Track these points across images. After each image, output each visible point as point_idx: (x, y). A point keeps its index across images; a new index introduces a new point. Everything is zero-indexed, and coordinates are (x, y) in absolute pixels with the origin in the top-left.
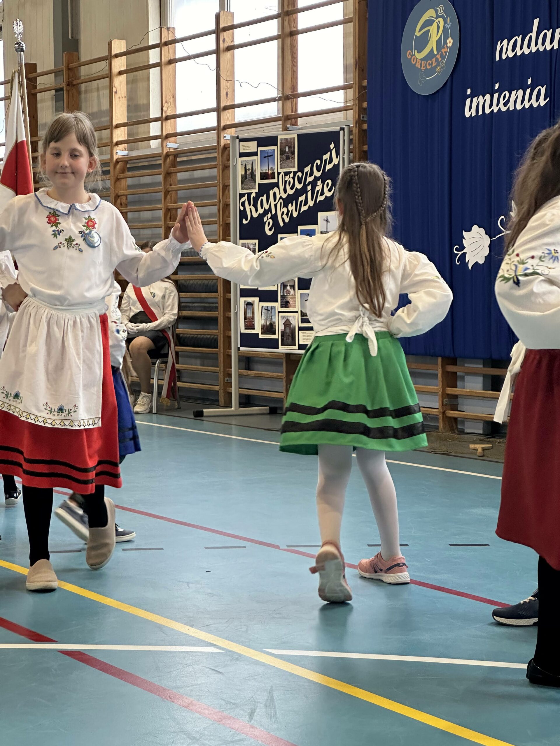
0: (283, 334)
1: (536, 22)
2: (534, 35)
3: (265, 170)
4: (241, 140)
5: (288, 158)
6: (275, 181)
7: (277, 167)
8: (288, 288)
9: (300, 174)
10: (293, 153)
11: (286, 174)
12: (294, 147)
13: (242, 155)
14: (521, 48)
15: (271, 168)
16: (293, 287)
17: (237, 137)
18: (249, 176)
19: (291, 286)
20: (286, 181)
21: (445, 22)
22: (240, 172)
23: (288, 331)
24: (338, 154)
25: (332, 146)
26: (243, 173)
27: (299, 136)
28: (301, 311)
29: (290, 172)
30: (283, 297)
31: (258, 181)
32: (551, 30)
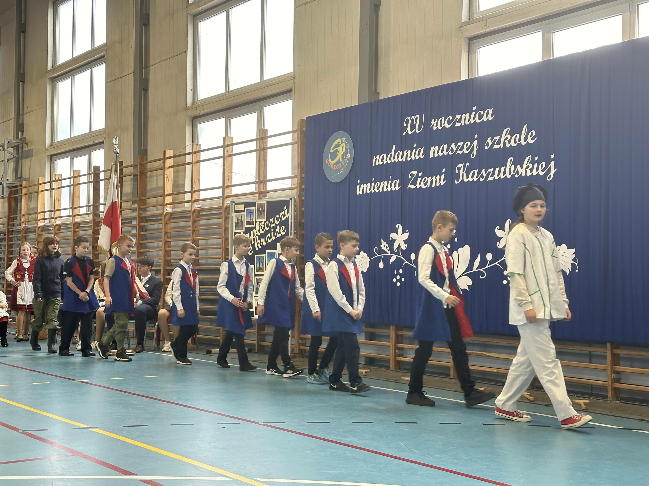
1: (394, 147)
2: (393, 153)
3: (249, 220)
4: (236, 204)
5: (261, 214)
6: (254, 226)
7: (255, 218)
8: (260, 284)
9: (268, 222)
10: (264, 211)
11: (260, 222)
12: (265, 208)
13: (236, 212)
14: (386, 160)
15: (252, 219)
17: (234, 202)
18: (240, 223)
20: (260, 226)
21: (346, 146)
22: (235, 220)
24: (288, 212)
25: (285, 208)
26: (237, 221)
27: (267, 202)
29: (262, 221)
30: (257, 289)
31: (245, 225)
32: (402, 151)
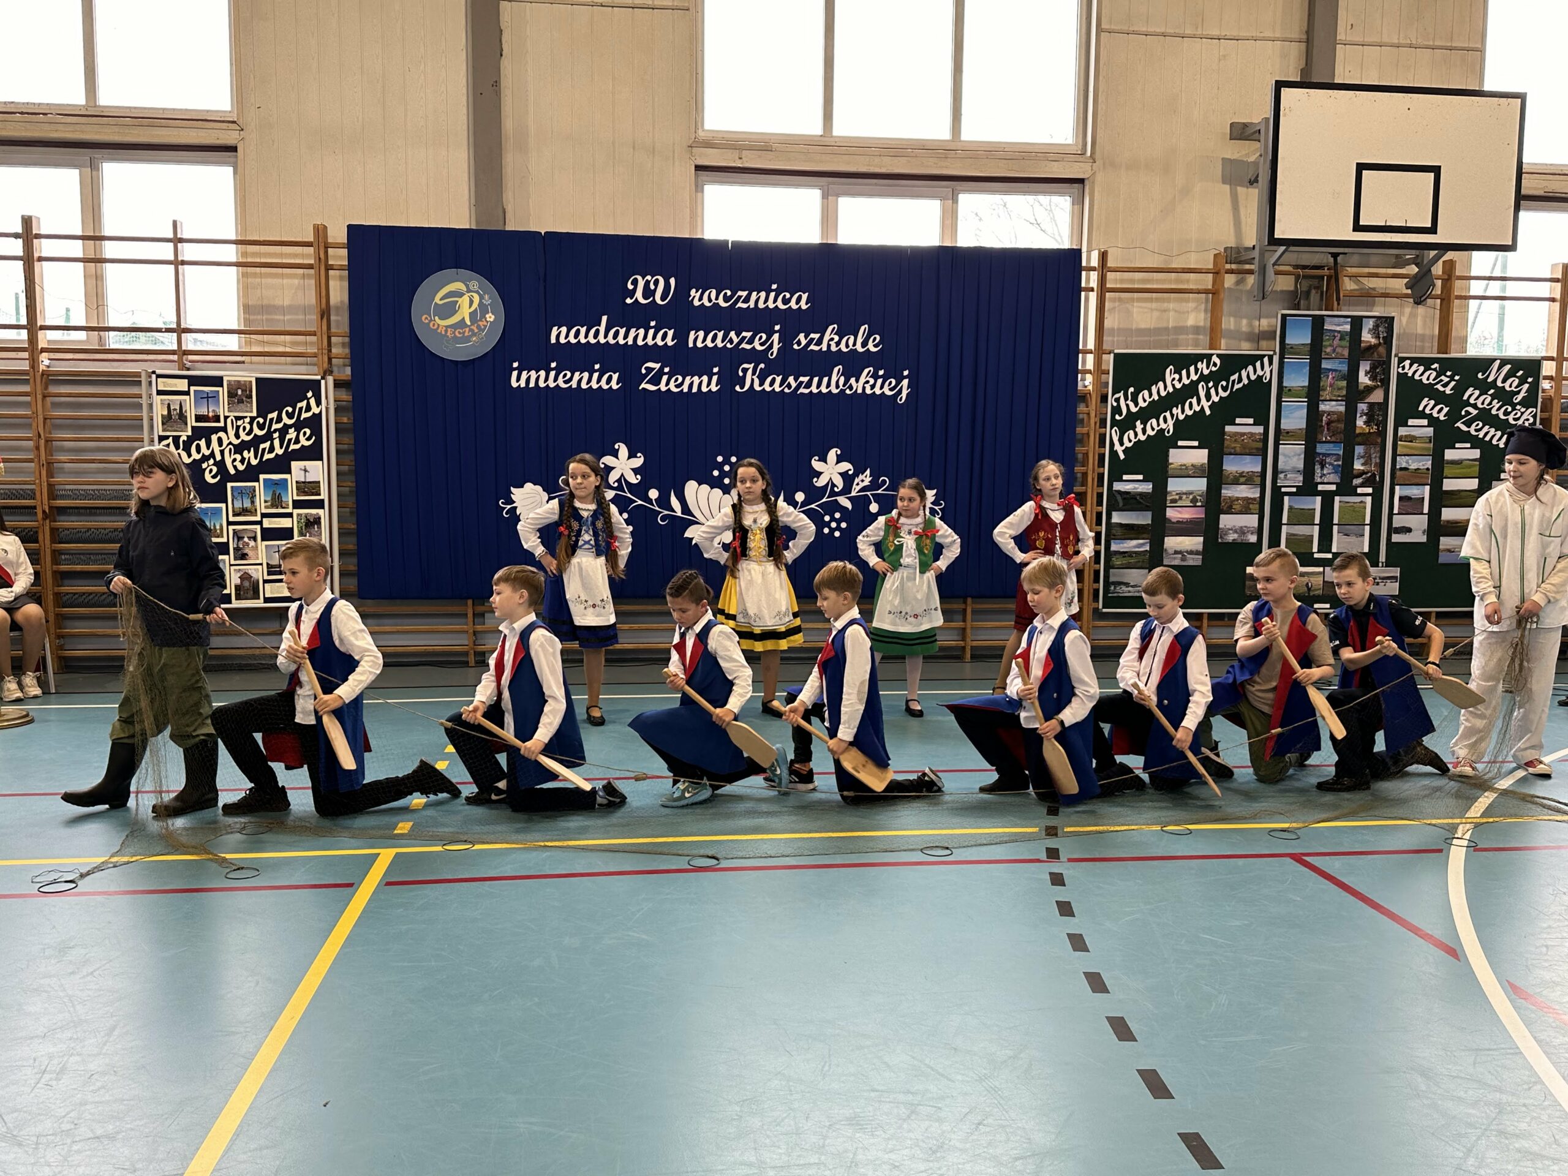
0: (237, 588)
1: (604, 318)
2: (602, 328)
3: (203, 411)
4: (159, 376)
5: (241, 401)
6: (222, 424)
7: (223, 409)
8: (246, 539)
9: (261, 420)
10: (250, 397)
11: (238, 418)
12: (251, 391)
13: (159, 393)
15: (214, 411)
16: (255, 539)
17: (154, 372)
18: (175, 416)
19: (249, 538)
20: (238, 427)
21: (481, 298)
22: (159, 411)
23: (246, 584)
24: (318, 403)
25: (310, 394)
26: (165, 413)
27: (257, 379)
28: (268, 564)
29: (246, 417)
30: (236, 549)
31: (192, 422)
32: (624, 329)
